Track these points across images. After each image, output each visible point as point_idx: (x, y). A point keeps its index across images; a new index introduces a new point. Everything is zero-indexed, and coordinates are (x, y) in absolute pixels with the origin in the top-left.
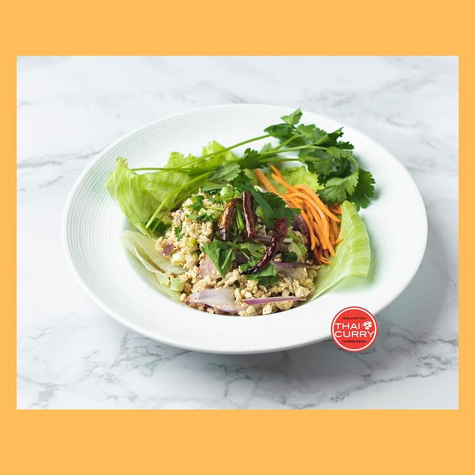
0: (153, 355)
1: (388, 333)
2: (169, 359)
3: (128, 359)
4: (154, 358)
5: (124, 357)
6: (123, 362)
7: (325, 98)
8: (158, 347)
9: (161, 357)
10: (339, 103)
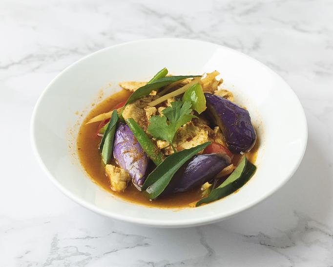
0: (83, 254)
1: (307, 228)
2: (99, 258)
3: (59, 258)
4: (84, 257)
5: (55, 256)
6: (54, 262)
7: (233, 8)
8: (87, 246)
9: (91, 256)
10: (247, 12)
